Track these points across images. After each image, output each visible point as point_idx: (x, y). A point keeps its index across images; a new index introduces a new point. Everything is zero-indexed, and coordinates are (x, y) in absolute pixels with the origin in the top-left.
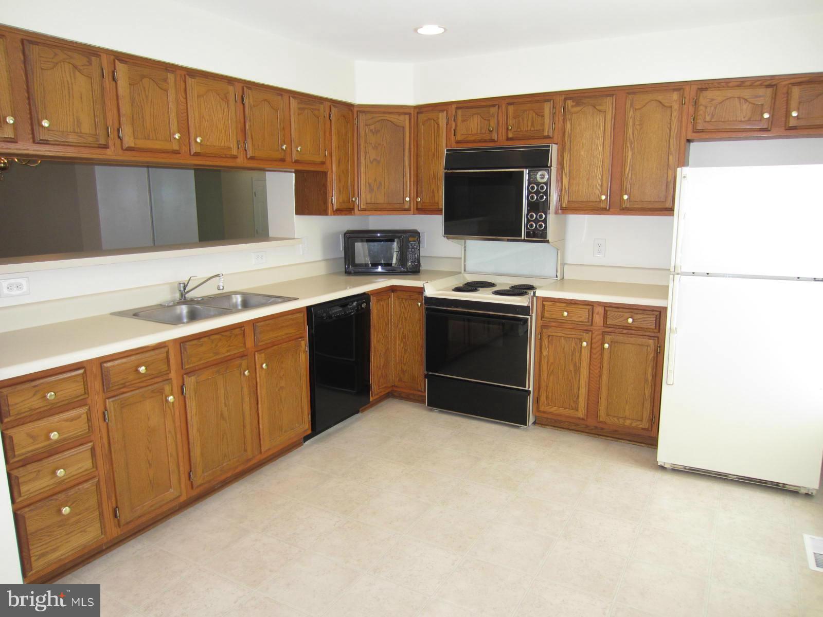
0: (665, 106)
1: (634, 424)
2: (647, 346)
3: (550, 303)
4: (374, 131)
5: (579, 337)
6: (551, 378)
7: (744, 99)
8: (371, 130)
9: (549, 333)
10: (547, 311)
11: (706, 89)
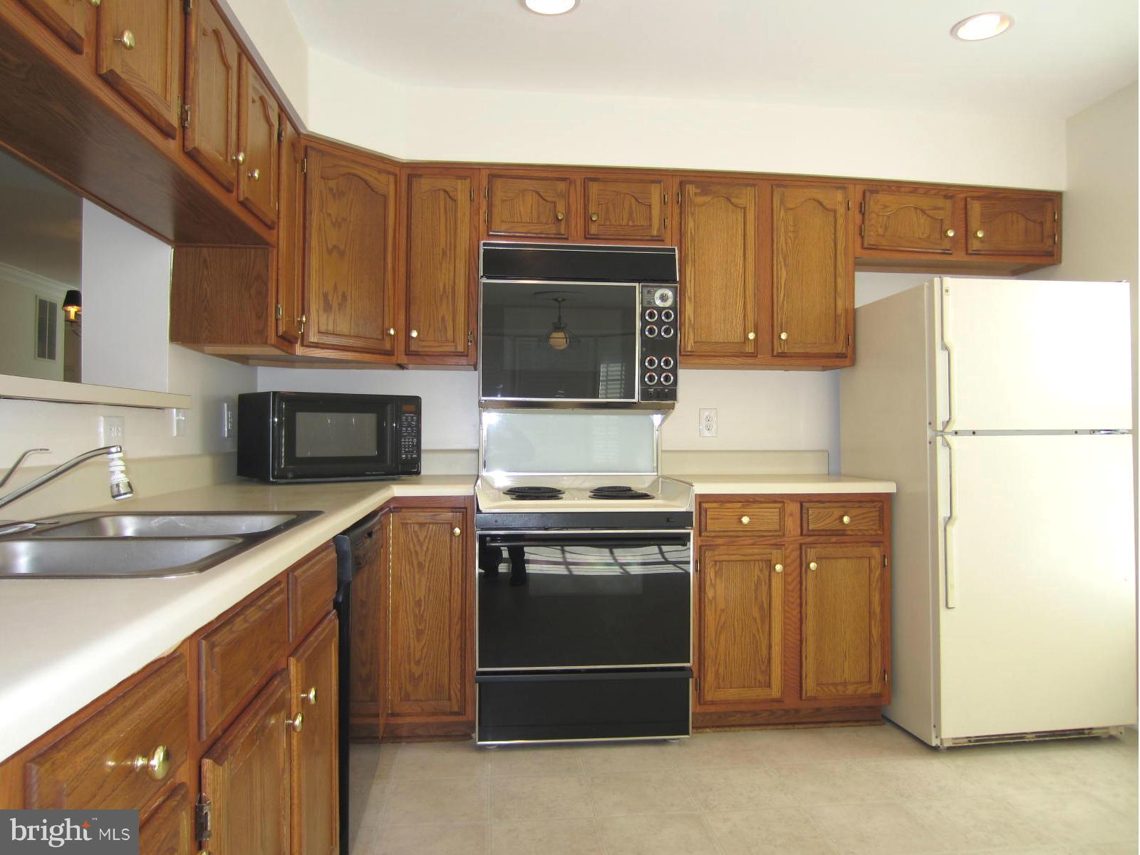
0: (826, 209)
1: (860, 690)
2: (869, 558)
3: (714, 505)
4: (335, 191)
5: (765, 557)
6: (723, 637)
7: (921, 210)
8: (331, 190)
9: (717, 558)
10: (711, 519)
11: (877, 192)
